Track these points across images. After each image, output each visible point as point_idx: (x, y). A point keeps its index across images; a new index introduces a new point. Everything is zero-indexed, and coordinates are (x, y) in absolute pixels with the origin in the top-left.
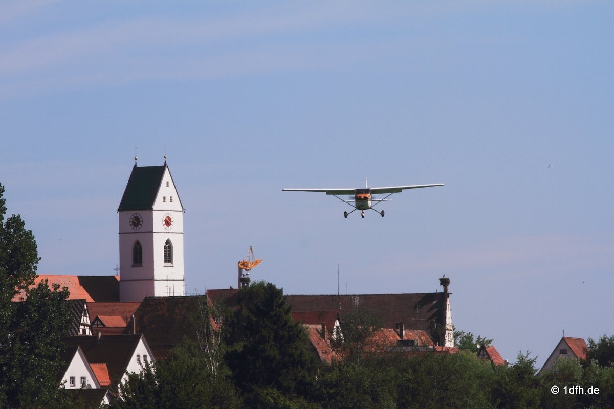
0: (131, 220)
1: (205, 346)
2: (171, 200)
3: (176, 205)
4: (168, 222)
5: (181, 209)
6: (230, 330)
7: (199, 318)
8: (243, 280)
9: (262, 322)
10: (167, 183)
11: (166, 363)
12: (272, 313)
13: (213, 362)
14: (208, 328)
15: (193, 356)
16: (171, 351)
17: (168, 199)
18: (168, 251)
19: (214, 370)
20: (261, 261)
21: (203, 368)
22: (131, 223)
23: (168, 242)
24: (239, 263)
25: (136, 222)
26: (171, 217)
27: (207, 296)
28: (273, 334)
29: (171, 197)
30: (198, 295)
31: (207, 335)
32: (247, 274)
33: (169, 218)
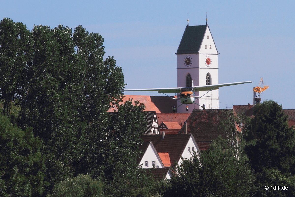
0: (185, 60)
1: (232, 142)
2: (210, 48)
3: (213, 50)
4: (208, 62)
5: (217, 53)
6: (248, 131)
7: (228, 124)
8: (257, 99)
9: (268, 127)
10: (208, 36)
11: (207, 152)
12: (275, 121)
13: (237, 152)
14: (234, 130)
15: (224, 148)
16: (210, 145)
17: (208, 47)
18: (208, 80)
19: (238, 157)
20: (268, 87)
21: (231, 156)
22: (185, 62)
23: (208, 74)
24: (254, 88)
25: (188, 62)
26: (210, 58)
27: (234, 110)
28: (276, 135)
29: (210, 46)
30: (227, 108)
31: (233, 134)
32: (259, 96)
33: (209, 59)
